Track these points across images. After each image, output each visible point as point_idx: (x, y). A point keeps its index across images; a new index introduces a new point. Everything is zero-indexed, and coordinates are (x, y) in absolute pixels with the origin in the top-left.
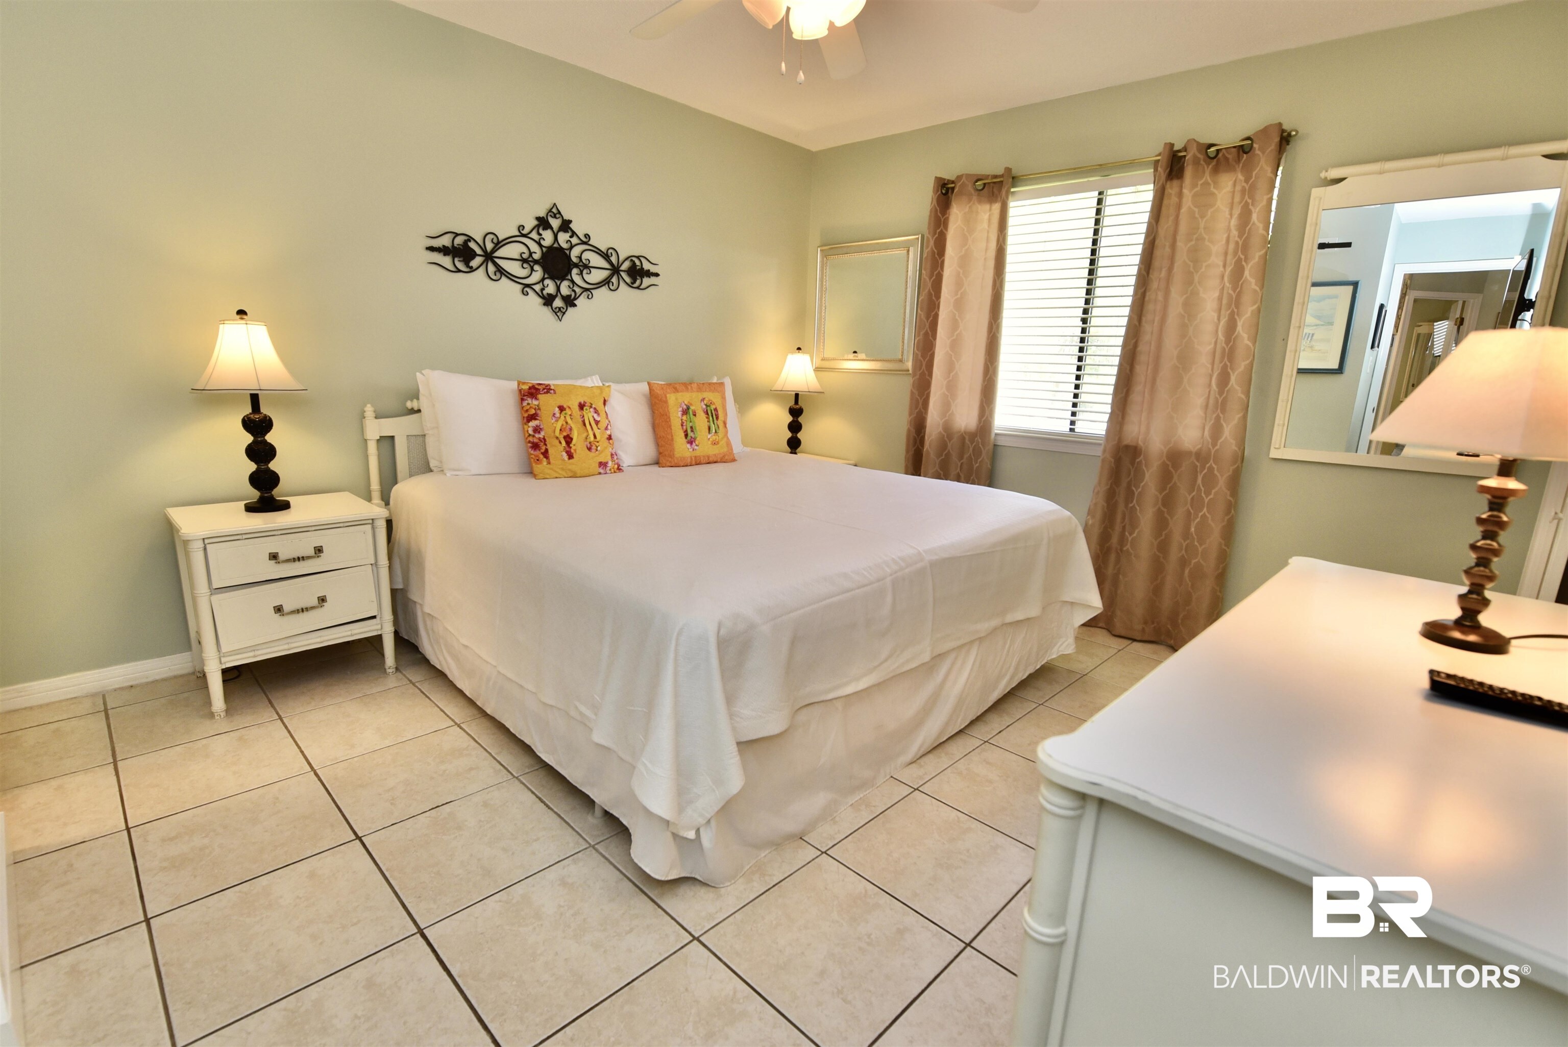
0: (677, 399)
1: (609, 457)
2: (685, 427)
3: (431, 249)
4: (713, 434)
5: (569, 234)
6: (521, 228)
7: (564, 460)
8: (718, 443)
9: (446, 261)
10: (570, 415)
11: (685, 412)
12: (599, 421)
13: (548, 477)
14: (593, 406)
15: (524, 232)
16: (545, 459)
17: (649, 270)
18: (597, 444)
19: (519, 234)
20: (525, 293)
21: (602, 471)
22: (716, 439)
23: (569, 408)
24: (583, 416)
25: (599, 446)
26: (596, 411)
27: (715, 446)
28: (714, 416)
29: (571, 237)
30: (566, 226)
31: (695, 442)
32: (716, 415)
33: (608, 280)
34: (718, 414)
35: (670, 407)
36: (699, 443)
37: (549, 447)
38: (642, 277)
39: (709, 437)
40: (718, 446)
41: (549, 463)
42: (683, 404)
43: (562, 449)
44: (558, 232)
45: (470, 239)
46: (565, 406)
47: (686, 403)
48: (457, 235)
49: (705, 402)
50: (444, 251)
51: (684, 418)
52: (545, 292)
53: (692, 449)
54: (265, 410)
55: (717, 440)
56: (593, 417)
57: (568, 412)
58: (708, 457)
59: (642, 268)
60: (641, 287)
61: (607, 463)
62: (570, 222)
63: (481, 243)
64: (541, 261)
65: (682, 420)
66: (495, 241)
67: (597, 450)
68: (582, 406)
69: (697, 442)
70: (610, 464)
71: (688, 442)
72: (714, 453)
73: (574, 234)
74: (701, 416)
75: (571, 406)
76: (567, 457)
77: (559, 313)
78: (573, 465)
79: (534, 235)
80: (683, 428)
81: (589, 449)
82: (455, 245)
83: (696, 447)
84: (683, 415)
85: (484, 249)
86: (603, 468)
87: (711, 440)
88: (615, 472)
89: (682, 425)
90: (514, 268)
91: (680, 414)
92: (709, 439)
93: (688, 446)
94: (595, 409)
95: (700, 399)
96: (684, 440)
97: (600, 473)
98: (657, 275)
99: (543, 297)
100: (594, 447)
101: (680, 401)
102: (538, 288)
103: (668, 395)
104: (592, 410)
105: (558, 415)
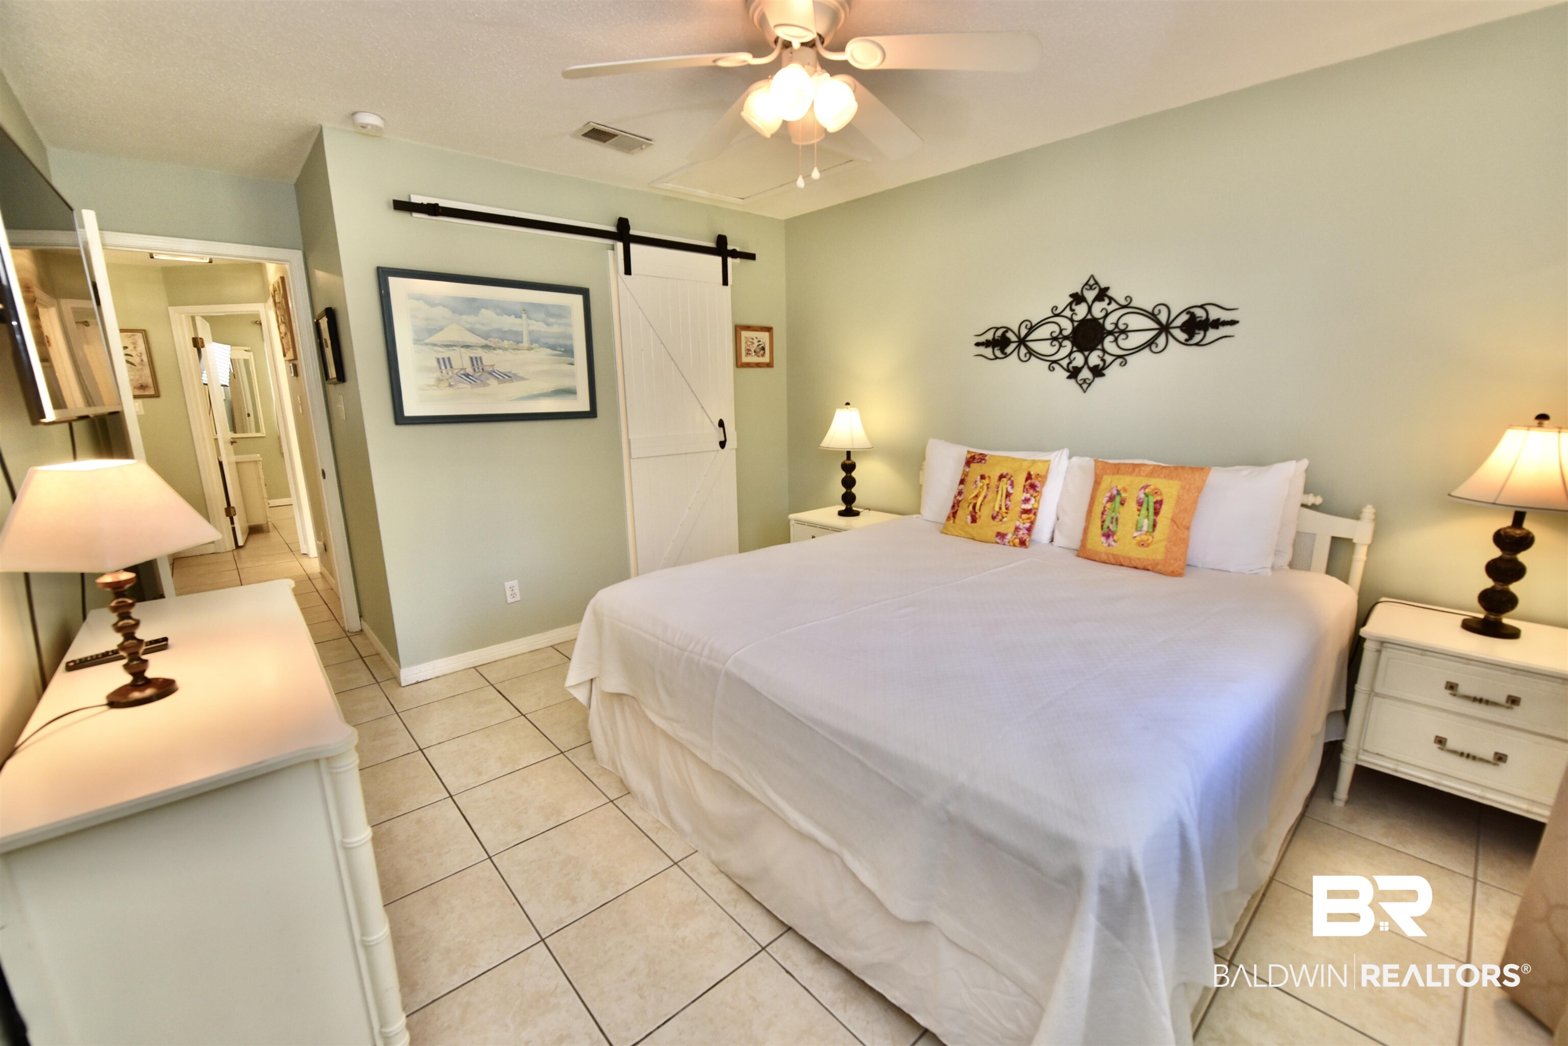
0: (1111, 482)
1: (1013, 529)
2: (1104, 516)
3: (978, 344)
4: (1144, 532)
5: (1107, 301)
6: (1054, 309)
7: (966, 522)
8: (1148, 545)
9: (988, 352)
10: (988, 485)
11: (1111, 499)
12: (1012, 494)
13: (949, 533)
14: (1012, 479)
15: (1057, 312)
16: (952, 518)
17: (1218, 319)
18: (1005, 515)
19: (1052, 315)
20: (1051, 369)
21: (999, 541)
22: (1148, 540)
23: (989, 477)
24: (998, 487)
25: (1006, 517)
26: (1012, 485)
27: (1141, 549)
28: (1151, 510)
29: (1109, 304)
30: (1103, 294)
31: (1113, 536)
32: (1155, 509)
33: (1153, 340)
34: (1160, 509)
35: (1099, 490)
36: (1118, 539)
37: (960, 509)
38: (1206, 330)
39: (1135, 534)
40: (1146, 549)
41: (954, 522)
42: (1115, 489)
43: (968, 512)
44: (1094, 301)
45: (1008, 329)
46: (986, 476)
47: (1119, 488)
48: (998, 329)
49: (1147, 490)
50: (987, 344)
51: (1109, 505)
52: (1071, 366)
53: (1107, 544)
54: (853, 458)
55: (1149, 542)
56: (1007, 489)
57: (986, 481)
58: (1130, 559)
59: (1207, 319)
60: (1204, 342)
61: (1006, 535)
62: (1107, 289)
63: (1017, 332)
64: (1071, 336)
65: (1105, 507)
66: (1029, 326)
67: (1001, 520)
68: (1001, 477)
69: (1116, 538)
70: (1009, 537)
71: (1104, 535)
72: (1139, 556)
73: (1111, 299)
74: (1132, 505)
75: (992, 477)
76: (971, 520)
77: (1085, 385)
78: (974, 529)
79: (1068, 313)
80: (1102, 517)
81: (994, 518)
82: (996, 338)
83: (1113, 543)
84: (1108, 501)
85: (1018, 336)
86: (1000, 539)
87: (1138, 539)
88: (1014, 545)
89: (1103, 514)
90: (1044, 348)
91: (1105, 499)
92: (1135, 537)
93: (1103, 539)
94: (1012, 481)
95: (1141, 486)
96: (1099, 532)
97: (998, 543)
98: (1233, 323)
99: (1068, 370)
100: (1000, 517)
101: (1113, 485)
102: (1065, 363)
103: (1105, 477)
104: (1009, 482)
105: (978, 483)
